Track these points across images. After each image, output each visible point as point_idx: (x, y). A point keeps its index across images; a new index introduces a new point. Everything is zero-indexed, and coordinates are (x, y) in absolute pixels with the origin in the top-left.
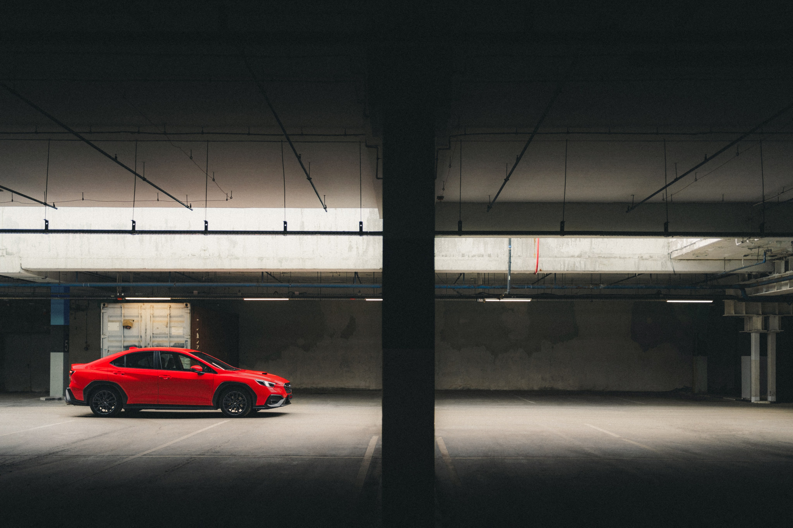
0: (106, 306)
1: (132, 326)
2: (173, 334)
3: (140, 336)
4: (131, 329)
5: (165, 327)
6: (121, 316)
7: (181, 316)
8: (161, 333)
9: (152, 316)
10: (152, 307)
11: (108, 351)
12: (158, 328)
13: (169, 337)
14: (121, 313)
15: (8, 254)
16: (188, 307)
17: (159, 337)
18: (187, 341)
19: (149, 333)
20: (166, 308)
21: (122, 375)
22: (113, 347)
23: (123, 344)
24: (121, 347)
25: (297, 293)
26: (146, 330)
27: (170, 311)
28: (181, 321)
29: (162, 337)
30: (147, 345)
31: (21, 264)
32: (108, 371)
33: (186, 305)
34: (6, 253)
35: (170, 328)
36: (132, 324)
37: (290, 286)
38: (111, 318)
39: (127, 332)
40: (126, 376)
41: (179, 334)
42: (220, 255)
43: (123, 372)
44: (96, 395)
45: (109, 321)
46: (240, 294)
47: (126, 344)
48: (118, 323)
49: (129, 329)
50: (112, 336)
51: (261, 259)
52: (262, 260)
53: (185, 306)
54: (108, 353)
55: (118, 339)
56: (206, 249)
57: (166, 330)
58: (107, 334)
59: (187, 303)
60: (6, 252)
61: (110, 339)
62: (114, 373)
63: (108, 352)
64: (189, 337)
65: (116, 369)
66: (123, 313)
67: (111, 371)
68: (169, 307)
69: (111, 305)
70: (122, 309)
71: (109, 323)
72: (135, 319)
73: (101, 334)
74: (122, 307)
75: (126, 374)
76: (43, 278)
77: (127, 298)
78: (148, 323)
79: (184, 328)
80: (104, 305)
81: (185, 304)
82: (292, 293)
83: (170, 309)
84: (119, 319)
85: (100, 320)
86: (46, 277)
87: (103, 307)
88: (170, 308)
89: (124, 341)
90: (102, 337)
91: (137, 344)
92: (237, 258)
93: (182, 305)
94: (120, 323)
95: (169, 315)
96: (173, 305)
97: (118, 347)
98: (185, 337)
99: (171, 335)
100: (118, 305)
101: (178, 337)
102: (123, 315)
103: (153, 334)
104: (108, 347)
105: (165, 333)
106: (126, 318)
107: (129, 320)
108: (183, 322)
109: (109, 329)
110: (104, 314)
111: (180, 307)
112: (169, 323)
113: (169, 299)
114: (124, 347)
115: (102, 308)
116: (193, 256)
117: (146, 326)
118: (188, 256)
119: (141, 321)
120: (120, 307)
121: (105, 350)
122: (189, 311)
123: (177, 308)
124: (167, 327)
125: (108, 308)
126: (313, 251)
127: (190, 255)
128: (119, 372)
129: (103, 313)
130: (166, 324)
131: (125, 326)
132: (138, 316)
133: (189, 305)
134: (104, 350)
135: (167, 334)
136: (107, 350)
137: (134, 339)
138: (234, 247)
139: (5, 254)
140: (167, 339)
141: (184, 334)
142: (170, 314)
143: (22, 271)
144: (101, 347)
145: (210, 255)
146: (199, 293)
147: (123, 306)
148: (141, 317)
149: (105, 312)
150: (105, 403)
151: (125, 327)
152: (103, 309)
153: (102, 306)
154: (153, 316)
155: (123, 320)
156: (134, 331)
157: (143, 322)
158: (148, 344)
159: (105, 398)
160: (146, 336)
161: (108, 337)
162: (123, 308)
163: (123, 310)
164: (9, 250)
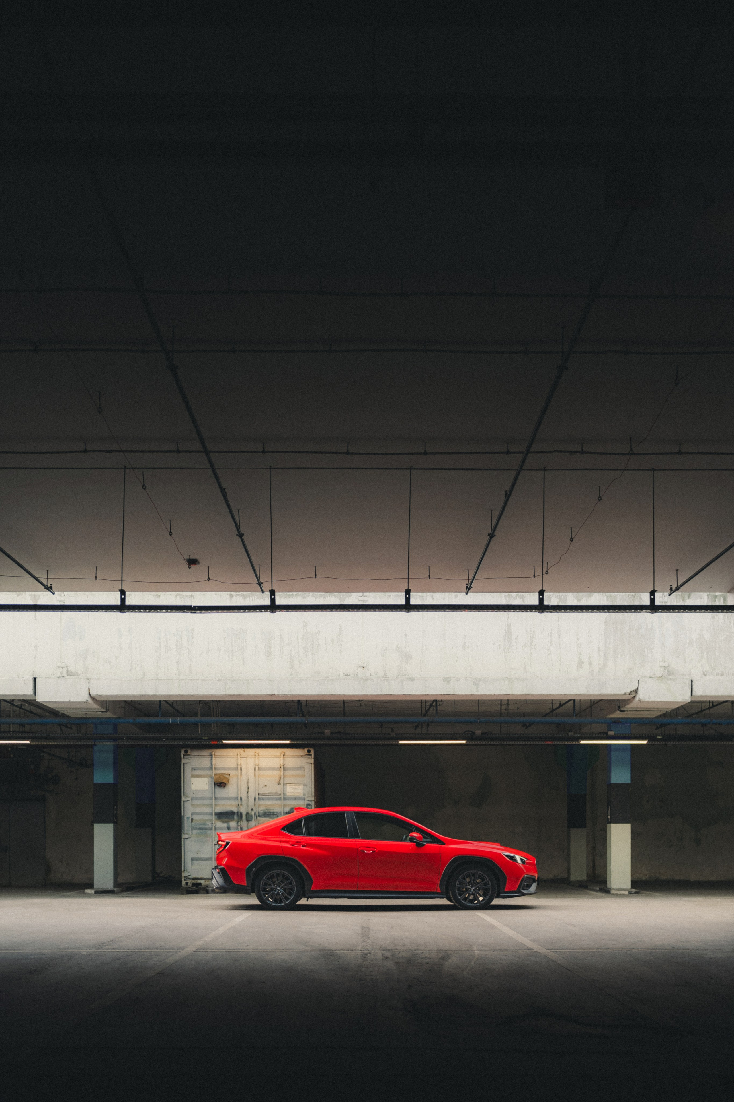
0: (188, 753)
1: (228, 782)
2: (288, 794)
3: (239, 798)
4: (226, 787)
5: (277, 784)
6: (211, 768)
7: (301, 768)
8: (270, 793)
9: (257, 769)
10: (257, 754)
11: (192, 819)
12: (266, 786)
13: (282, 798)
14: (212, 764)
15: (69, 673)
16: (311, 755)
17: (268, 799)
18: (309, 805)
19: (252, 795)
20: (279, 757)
21: (303, 847)
22: (198, 814)
23: (214, 809)
24: (212, 814)
25: (478, 732)
26: (248, 788)
27: (284, 760)
28: (299, 776)
29: (272, 799)
30: (250, 811)
31: (89, 689)
32: (281, 841)
33: (309, 751)
34: (67, 673)
35: (284, 785)
36: (228, 780)
37: (479, 721)
38: (195, 771)
39: (221, 792)
40: (311, 849)
41: (298, 795)
42: (385, 674)
43: (305, 843)
44: (265, 877)
45: (193, 776)
46: (393, 735)
47: (219, 809)
48: (207, 778)
49: (224, 787)
50: (197, 799)
51: (447, 680)
52: (448, 682)
53: (307, 753)
54: (193, 824)
55: (208, 802)
56: (365, 666)
57: (278, 789)
58: (191, 795)
59: (310, 749)
60: (67, 671)
61: (195, 802)
62: (291, 845)
63: (192, 822)
64: (313, 799)
65: (290, 837)
66: (214, 763)
67: (287, 842)
68: (282, 754)
69: (195, 753)
70: (212, 757)
71: (192, 778)
72: (232, 773)
73: (182, 795)
74: (212, 755)
75: (309, 845)
76: (102, 712)
77: (225, 742)
78: (252, 779)
79: (305, 785)
80: (186, 752)
81: (306, 750)
82: (470, 732)
83: (284, 758)
84: (208, 772)
85: (181, 773)
86: (107, 709)
87: (184, 755)
88: (284, 755)
89: (216, 805)
90: (183, 799)
91: (235, 810)
92: (412, 679)
93: (304, 752)
94: (210, 779)
95: (282, 767)
96: (288, 751)
97: (206, 814)
98: (307, 799)
99: (286, 796)
100: (206, 752)
101: (295, 798)
102: (214, 767)
103: (259, 794)
104: (192, 815)
105: (277, 793)
106: (218, 772)
107: (224, 774)
108: (304, 776)
109: (193, 787)
110: (186, 765)
111: (298, 755)
112: (282, 778)
113: (288, 742)
114: (216, 814)
115: (182, 756)
116: (346, 675)
117: (248, 783)
118: (339, 676)
119: (241, 775)
120: (208, 754)
121: (188, 818)
122: (312, 761)
123: (293, 757)
124: (279, 784)
125: (191, 756)
126: (525, 668)
127: (341, 675)
128: (299, 843)
129: (184, 764)
130: (277, 780)
131: (217, 783)
132: (237, 769)
133: (312, 752)
134: (185, 818)
135: (280, 794)
136: (190, 819)
137: (229, 802)
138: (407, 662)
139: (65, 675)
140: (279, 802)
141: (304, 795)
142: (283, 765)
143: (90, 700)
144: (183, 814)
145: (371, 675)
146: (332, 733)
147: (213, 753)
148: (241, 769)
149: (187, 762)
150: (279, 889)
151: (219, 784)
152: (184, 758)
153: (183, 753)
154: (259, 769)
155: (213, 775)
156: (230, 791)
157: (244, 777)
158: (252, 810)
159: (278, 881)
160: (248, 797)
161: (192, 800)
162: (214, 756)
163: (214, 759)
164: (72, 669)
